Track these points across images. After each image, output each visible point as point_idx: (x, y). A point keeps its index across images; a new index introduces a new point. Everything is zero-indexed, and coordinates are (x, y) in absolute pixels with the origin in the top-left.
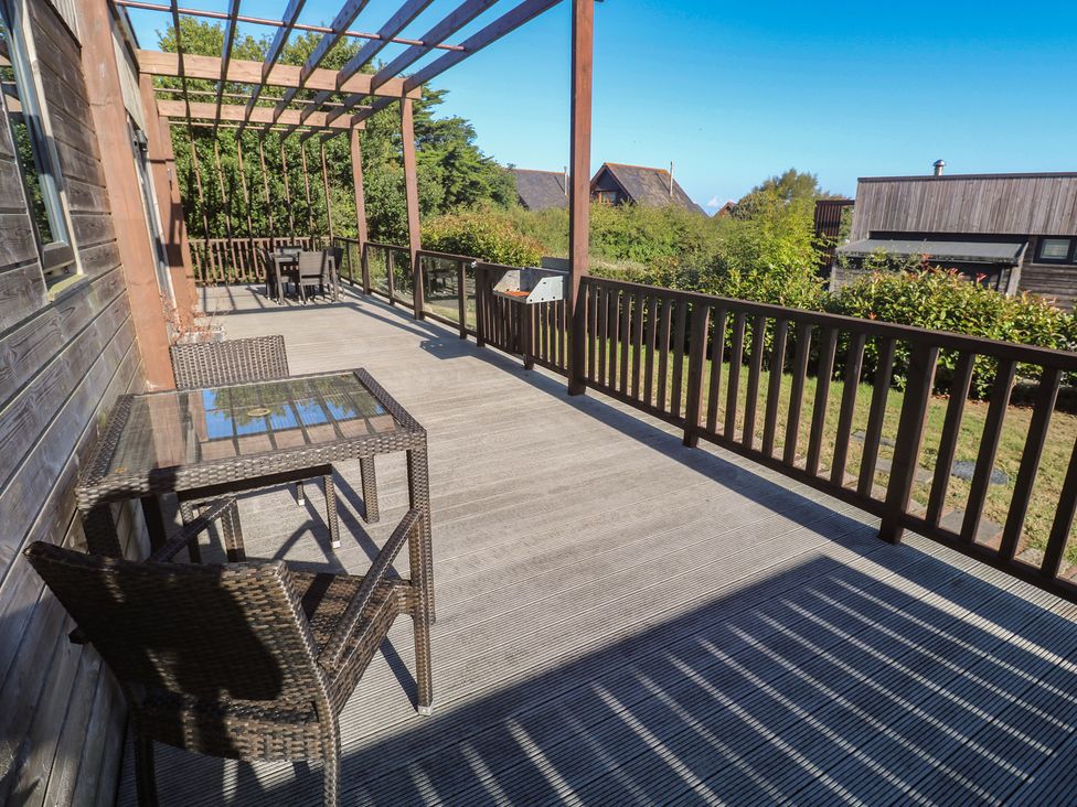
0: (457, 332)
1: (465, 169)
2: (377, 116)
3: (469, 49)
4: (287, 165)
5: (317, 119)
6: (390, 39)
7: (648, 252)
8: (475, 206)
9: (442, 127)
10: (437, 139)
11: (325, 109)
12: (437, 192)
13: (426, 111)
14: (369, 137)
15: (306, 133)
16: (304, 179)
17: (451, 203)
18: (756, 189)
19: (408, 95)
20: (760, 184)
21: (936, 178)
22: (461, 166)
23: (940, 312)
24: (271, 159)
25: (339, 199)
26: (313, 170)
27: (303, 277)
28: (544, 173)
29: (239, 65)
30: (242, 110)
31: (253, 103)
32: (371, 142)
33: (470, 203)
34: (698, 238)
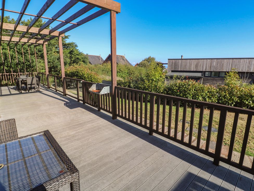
0: (77, 100)
1: (75, 55)
2: (51, 41)
3: (79, 24)
4: (24, 53)
5: (33, 41)
6: (55, 20)
7: (122, 75)
8: (79, 64)
9: (69, 44)
10: (68, 47)
11: (36, 38)
12: (68, 60)
13: (65, 40)
14: (49, 46)
15: (29, 45)
16: (29, 57)
17: (72, 63)
18: (143, 60)
19: (61, 36)
20: (144, 59)
21: (182, 59)
22: (74, 54)
23: (193, 89)
24: (19, 51)
25: (40, 62)
26: (32, 54)
27: (28, 85)
28: (95, 56)
29: (7, 25)
30: (9, 37)
31: (12, 36)
32: (49, 47)
33: (77, 63)
34: (133, 71)
